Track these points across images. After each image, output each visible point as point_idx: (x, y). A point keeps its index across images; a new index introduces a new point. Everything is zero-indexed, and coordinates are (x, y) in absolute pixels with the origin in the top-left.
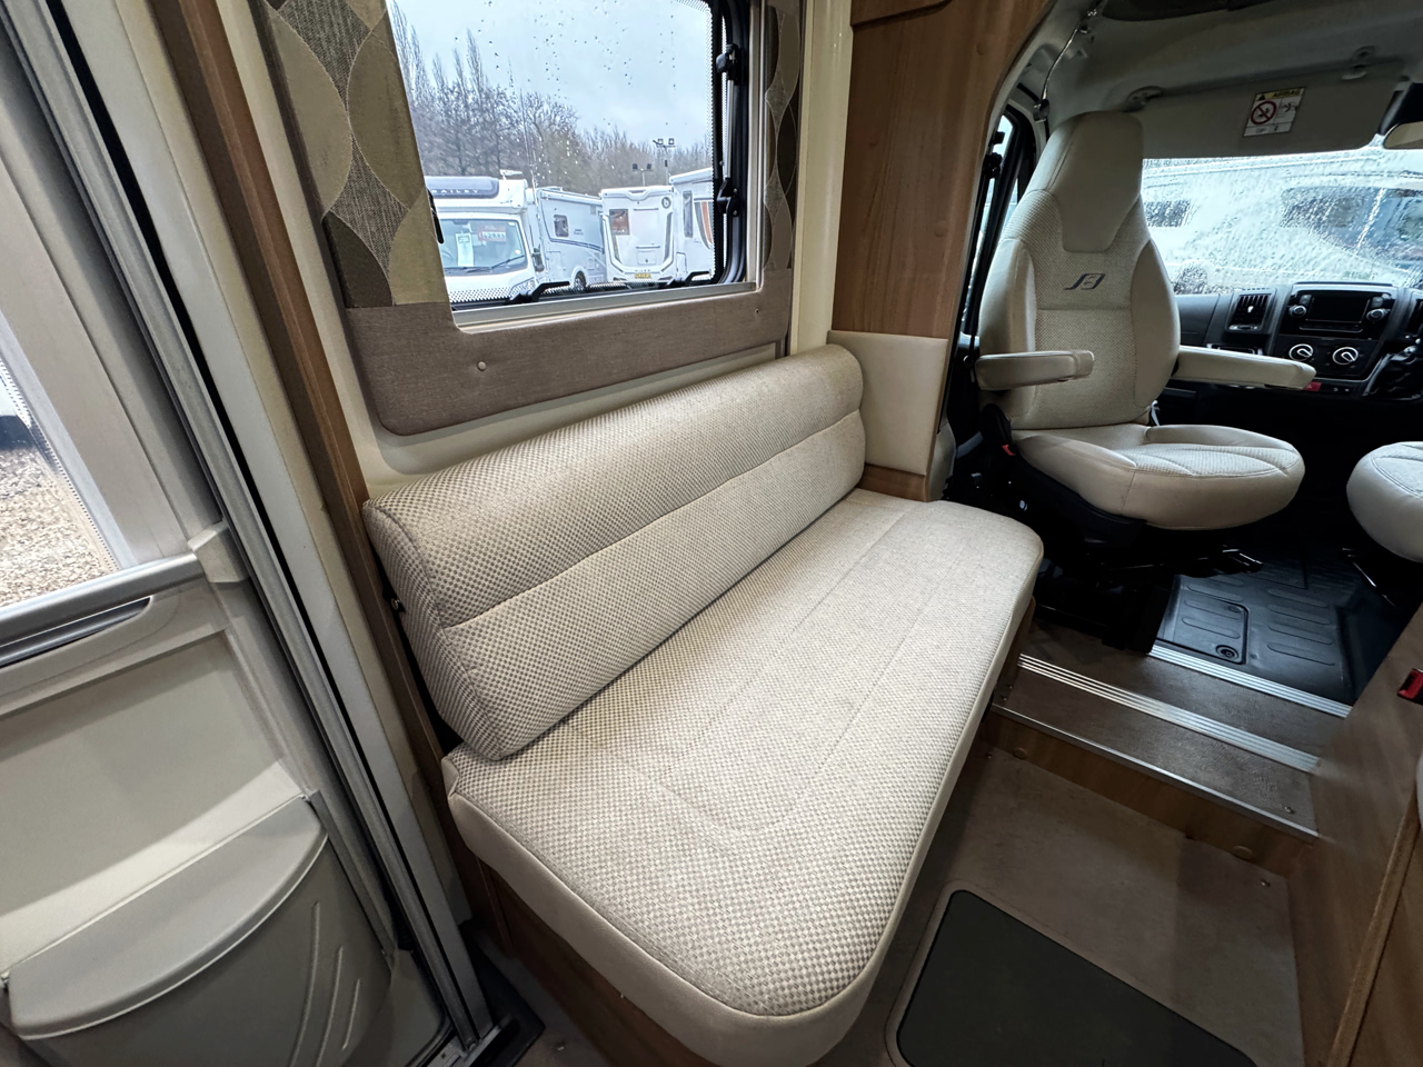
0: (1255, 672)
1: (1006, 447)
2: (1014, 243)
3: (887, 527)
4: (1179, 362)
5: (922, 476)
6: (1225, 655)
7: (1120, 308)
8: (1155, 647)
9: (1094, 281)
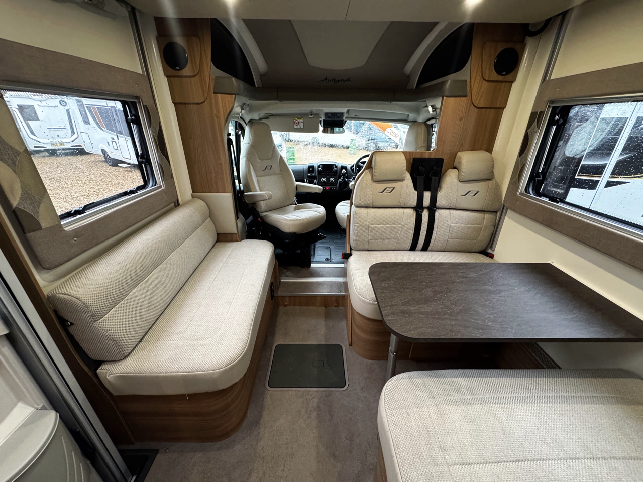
0: (334, 263)
1: (259, 219)
2: (244, 159)
3: (229, 253)
4: (297, 187)
5: (236, 234)
6: (328, 261)
7: (278, 174)
8: (312, 264)
9: (270, 167)
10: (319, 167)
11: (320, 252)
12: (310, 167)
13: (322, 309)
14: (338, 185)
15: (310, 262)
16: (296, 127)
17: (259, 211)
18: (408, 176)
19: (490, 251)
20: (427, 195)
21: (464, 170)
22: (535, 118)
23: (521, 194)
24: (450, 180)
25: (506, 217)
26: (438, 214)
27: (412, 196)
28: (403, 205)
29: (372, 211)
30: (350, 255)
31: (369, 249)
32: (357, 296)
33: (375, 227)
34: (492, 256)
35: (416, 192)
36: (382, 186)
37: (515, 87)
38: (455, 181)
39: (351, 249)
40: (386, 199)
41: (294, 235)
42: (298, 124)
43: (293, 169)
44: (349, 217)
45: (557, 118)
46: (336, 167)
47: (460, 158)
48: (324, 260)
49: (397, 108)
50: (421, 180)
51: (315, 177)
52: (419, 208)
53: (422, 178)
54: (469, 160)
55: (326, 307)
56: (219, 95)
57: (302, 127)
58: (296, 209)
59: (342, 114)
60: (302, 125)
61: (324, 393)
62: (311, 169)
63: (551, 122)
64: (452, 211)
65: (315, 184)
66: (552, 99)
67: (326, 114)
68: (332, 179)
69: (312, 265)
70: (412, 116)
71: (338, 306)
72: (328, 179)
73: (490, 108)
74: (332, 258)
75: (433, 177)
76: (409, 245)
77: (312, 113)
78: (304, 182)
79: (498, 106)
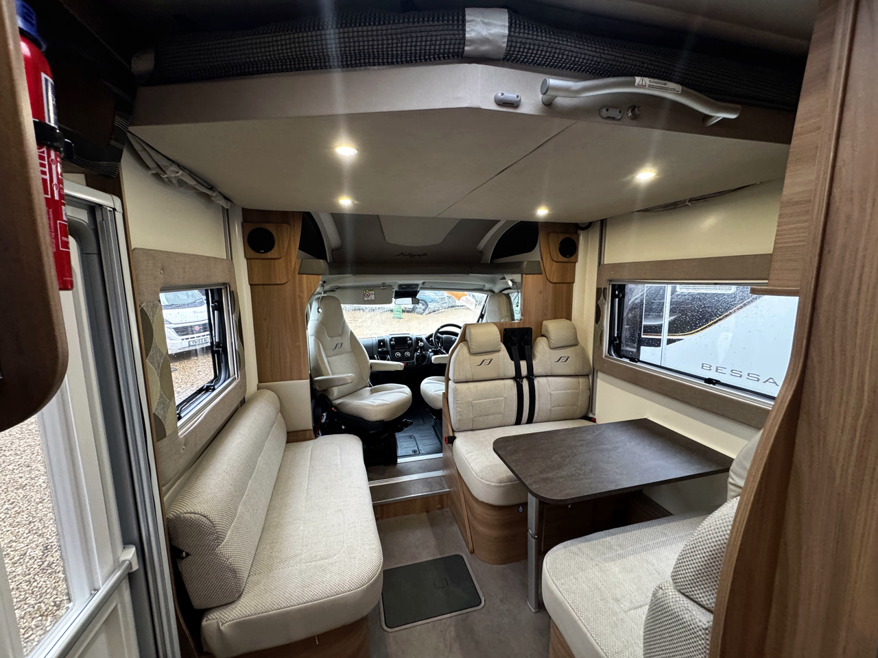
10: (391, 340)
11: (404, 444)
12: (380, 341)
13: (424, 515)
14: (415, 360)
15: (396, 458)
16: (366, 299)
17: (331, 398)
18: (503, 347)
19: (591, 415)
20: (523, 364)
21: (552, 338)
22: (600, 293)
23: (606, 356)
24: (542, 349)
25: (598, 380)
26: (537, 381)
27: (511, 365)
28: (502, 376)
29: (472, 385)
30: (454, 438)
31: (474, 428)
32: (480, 481)
33: (478, 403)
34: (594, 420)
35: (513, 362)
36: (480, 359)
37: (578, 266)
38: (547, 348)
39: (453, 431)
40: (485, 371)
41: (381, 423)
42: (368, 296)
43: (365, 343)
44: (446, 395)
45: (617, 293)
46: (411, 339)
47: (546, 326)
48: (411, 453)
49: (475, 279)
50: (515, 349)
51: (387, 353)
52: (518, 378)
53: (516, 347)
54: (554, 328)
55: (428, 512)
56: (305, 276)
57: (373, 299)
58: (372, 392)
59: (417, 285)
60: (373, 297)
61: (460, 617)
62: (381, 343)
63: (614, 296)
64: (549, 378)
65: (388, 360)
66: (610, 279)
67: (400, 286)
68: (408, 354)
69: (399, 461)
70: (488, 286)
71: (442, 508)
72: (403, 354)
73: (563, 283)
74: (420, 448)
75: (526, 346)
76: (514, 419)
77: (384, 285)
78: (375, 359)
79: (568, 281)
